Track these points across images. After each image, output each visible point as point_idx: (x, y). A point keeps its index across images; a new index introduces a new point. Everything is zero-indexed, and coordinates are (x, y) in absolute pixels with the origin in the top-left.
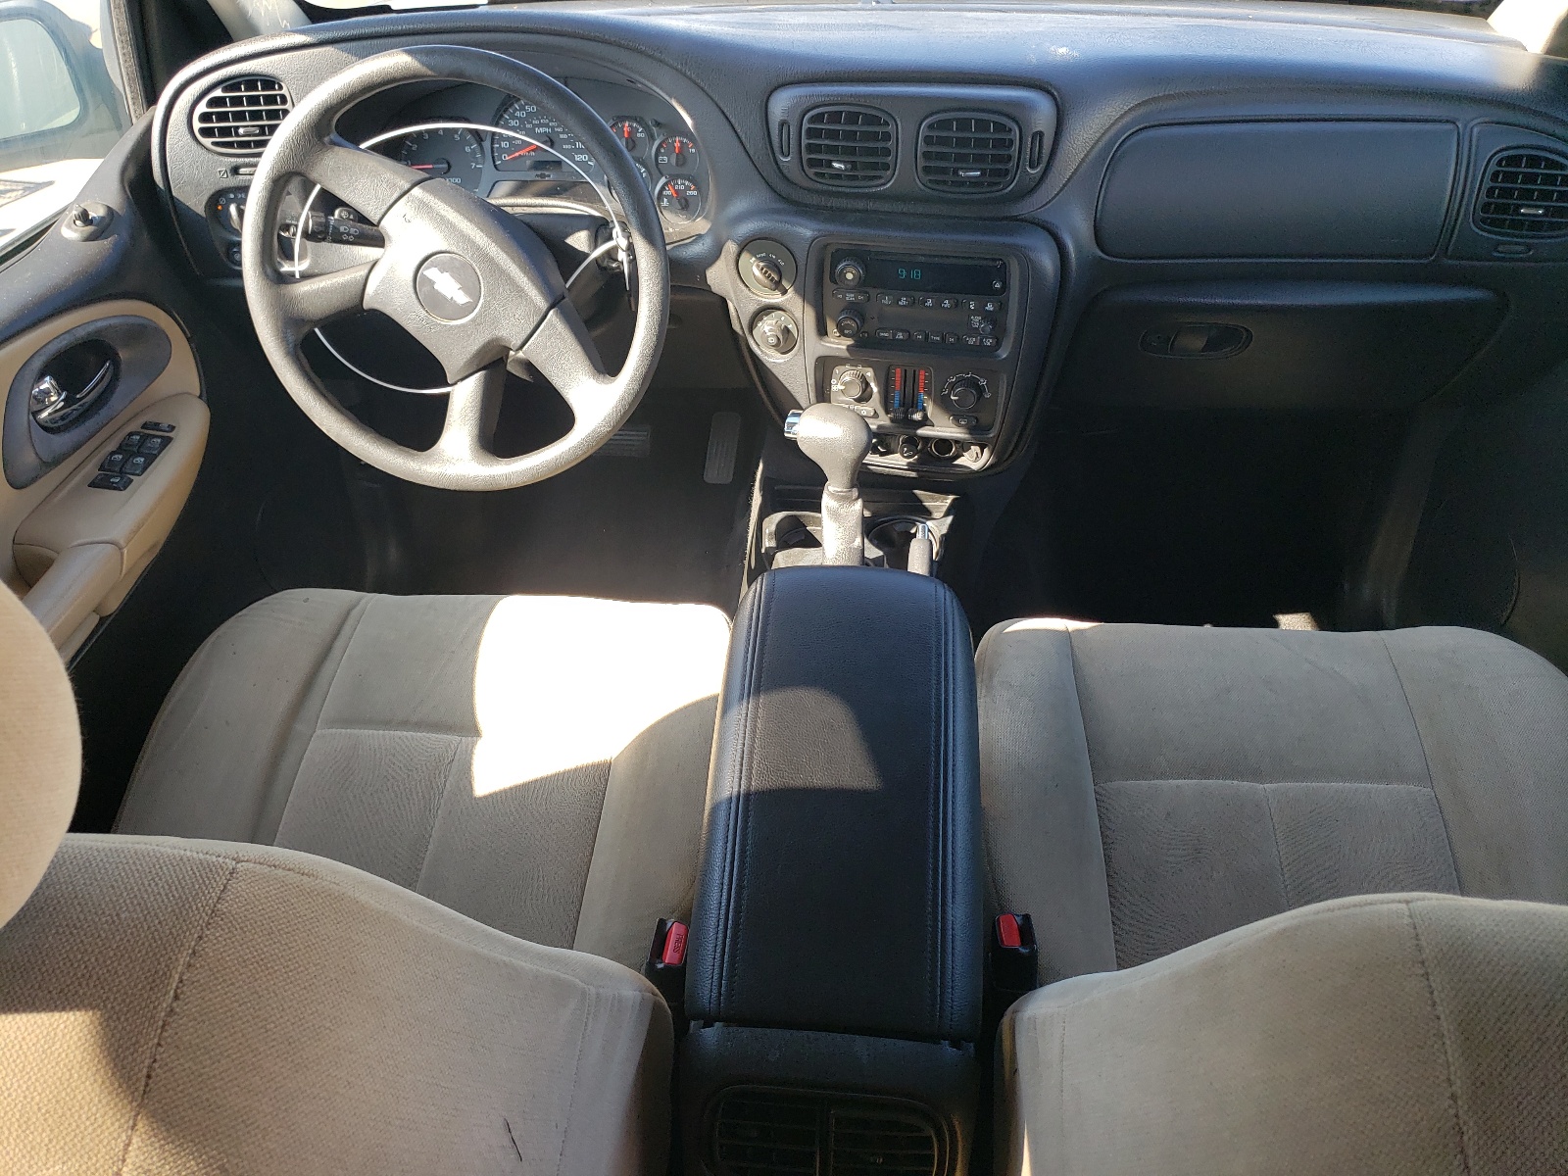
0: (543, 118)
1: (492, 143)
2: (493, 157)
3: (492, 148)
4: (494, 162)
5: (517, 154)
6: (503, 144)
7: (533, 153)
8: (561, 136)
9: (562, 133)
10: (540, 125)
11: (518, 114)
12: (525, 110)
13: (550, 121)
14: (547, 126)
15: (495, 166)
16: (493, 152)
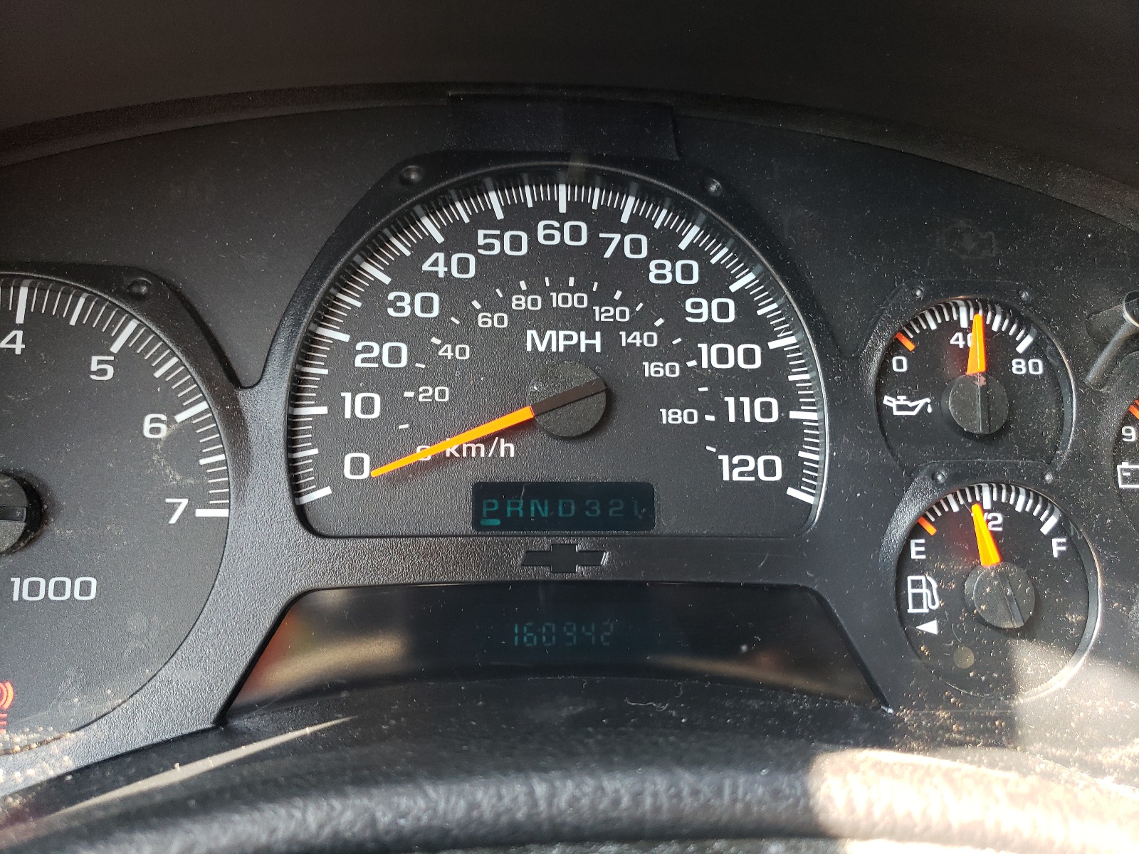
0: (560, 286)
1: (295, 398)
2: (292, 467)
3: (292, 423)
4: (296, 490)
5: (424, 453)
6: (352, 405)
7: (506, 448)
8: (650, 369)
9: (651, 355)
10: (550, 319)
11: (436, 264)
12: (473, 248)
13: (596, 299)
14: (581, 321)
15: (302, 513)
16: (291, 444)
